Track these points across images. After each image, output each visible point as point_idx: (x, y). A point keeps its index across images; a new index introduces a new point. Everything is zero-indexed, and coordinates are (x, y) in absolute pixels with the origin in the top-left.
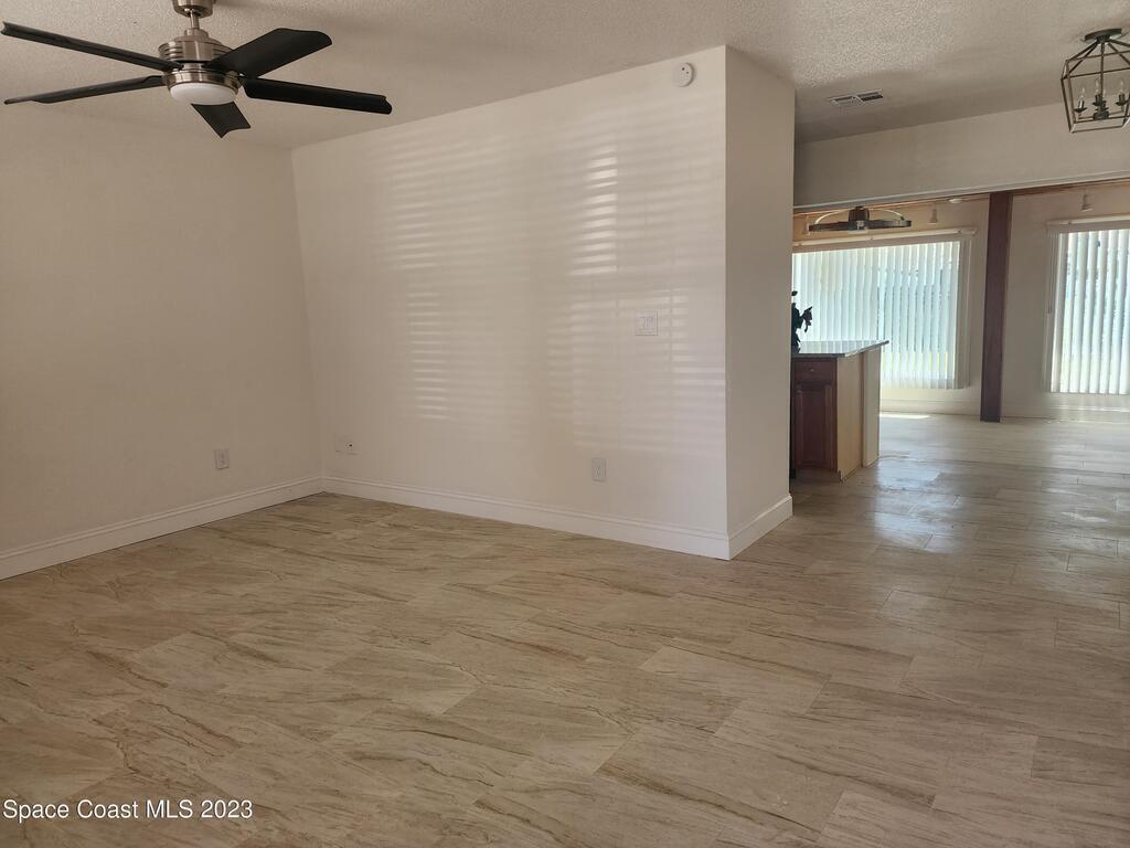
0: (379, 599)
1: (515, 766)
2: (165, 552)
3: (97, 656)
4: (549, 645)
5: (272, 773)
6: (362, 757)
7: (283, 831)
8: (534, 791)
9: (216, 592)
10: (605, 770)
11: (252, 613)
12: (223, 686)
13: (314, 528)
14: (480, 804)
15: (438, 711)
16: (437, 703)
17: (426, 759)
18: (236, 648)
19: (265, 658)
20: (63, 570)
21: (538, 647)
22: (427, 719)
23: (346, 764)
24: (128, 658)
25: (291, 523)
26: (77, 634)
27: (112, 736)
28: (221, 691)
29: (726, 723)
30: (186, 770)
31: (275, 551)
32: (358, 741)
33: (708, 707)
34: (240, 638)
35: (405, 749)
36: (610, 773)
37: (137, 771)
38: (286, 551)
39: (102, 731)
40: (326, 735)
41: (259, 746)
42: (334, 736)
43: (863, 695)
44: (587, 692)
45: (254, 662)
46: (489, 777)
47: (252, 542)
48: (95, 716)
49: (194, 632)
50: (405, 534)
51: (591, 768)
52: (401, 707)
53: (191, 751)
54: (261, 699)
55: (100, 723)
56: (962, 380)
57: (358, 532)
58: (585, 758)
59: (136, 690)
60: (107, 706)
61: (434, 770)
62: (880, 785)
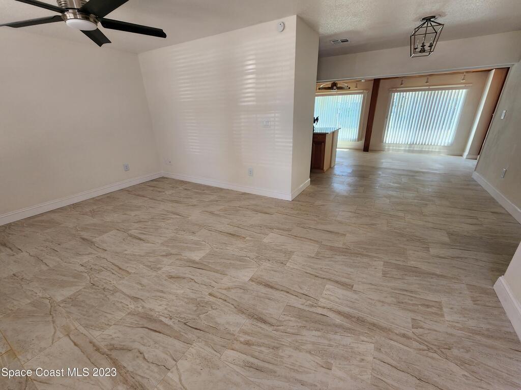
0: (178, 216)
1: (222, 279)
2: (109, 198)
3: (84, 239)
4: (234, 233)
5: (141, 284)
6: (171, 277)
7: (143, 307)
8: (228, 289)
9: (125, 214)
10: (251, 280)
11: (137, 222)
12: (126, 250)
13: (159, 190)
14: (210, 294)
15: (197, 259)
16: (197, 256)
17: (192, 277)
18: (131, 236)
19: (140, 239)
20: (74, 206)
21: (231, 234)
22: (194, 262)
23: (166, 280)
24: (94, 240)
26: (77, 231)
27: (86, 271)
28: (126, 252)
29: (290, 261)
30: (111, 284)
31: (146, 199)
32: (170, 271)
33: (284, 255)
34: (133, 232)
35: (185, 274)
36: (253, 281)
37: (94, 285)
38: (150, 199)
39: (82, 269)
40: (159, 269)
41: (137, 274)
42: (162, 269)
43: (331, 249)
44: (246, 250)
45: (137, 241)
46: (214, 284)
47: (139, 195)
48: (80, 263)
49: (118, 230)
50: (189, 192)
51: (247, 279)
52: (184, 257)
53: (113, 276)
54: (138, 255)
55: (82, 266)
56: (359, 139)
57: (174, 191)
58: (244, 275)
59: (96, 253)
60: (85, 259)
61: (195, 282)
62: (337, 282)
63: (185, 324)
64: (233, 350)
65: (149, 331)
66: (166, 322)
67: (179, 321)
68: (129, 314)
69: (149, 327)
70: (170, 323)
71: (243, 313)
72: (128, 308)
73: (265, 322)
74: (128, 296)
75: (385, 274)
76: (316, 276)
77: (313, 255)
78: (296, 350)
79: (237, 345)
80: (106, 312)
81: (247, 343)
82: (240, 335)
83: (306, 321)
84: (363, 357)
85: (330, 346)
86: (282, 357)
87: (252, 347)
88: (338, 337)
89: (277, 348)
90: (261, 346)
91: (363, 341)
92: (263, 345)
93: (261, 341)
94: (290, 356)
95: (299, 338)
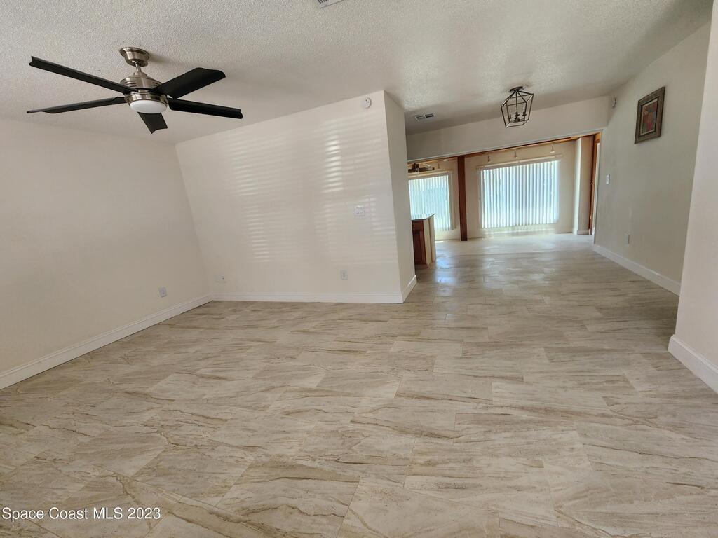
0: (262, 343)
1: (359, 402)
2: (143, 337)
3: (129, 393)
4: (348, 349)
5: (249, 430)
6: (288, 413)
7: (267, 455)
8: (373, 411)
9: (180, 353)
10: (398, 395)
11: (203, 359)
12: (204, 395)
13: (215, 316)
14: (353, 422)
15: (314, 386)
16: (312, 382)
17: (318, 408)
18: (202, 377)
19: (219, 378)
20: (92, 355)
21: (344, 351)
22: (310, 390)
23: (282, 418)
24: (147, 391)
25: (204, 316)
26: (114, 385)
27: (155, 430)
28: (205, 397)
29: (435, 366)
30: (203, 438)
31: (202, 330)
32: (284, 407)
33: (425, 361)
34: (202, 371)
35: (306, 406)
36: (401, 396)
37: (177, 445)
38: (208, 329)
39: (148, 429)
40: (266, 407)
41: (236, 419)
42: (271, 407)
44: (374, 365)
45: (216, 381)
46: (351, 409)
47: (188, 327)
48: (142, 423)
49: (177, 373)
50: (260, 313)
51: (392, 396)
52: (295, 388)
53: (202, 429)
54: (226, 397)
55: (146, 425)
56: (453, 227)
57: (238, 316)
58: (388, 392)
59: (159, 406)
60: (146, 417)
61: (325, 412)
62: (503, 378)
63: (337, 461)
64: (414, 475)
65: (291, 480)
66: (310, 465)
67: (326, 460)
68: (250, 467)
69: (287, 476)
70: (315, 464)
71: (407, 433)
72: (246, 461)
73: (439, 436)
74: (237, 447)
75: (551, 360)
76: (474, 376)
77: (461, 355)
78: (492, 457)
79: (417, 469)
80: (214, 473)
81: (429, 463)
82: (416, 457)
83: (489, 425)
84: (571, 446)
85: (529, 443)
86: (479, 468)
87: (437, 466)
88: (533, 433)
89: (469, 460)
90: (447, 463)
91: (563, 431)
92: (450, 461)
93: (446, 457)
94: (489, 465)
95: (488, 443)
